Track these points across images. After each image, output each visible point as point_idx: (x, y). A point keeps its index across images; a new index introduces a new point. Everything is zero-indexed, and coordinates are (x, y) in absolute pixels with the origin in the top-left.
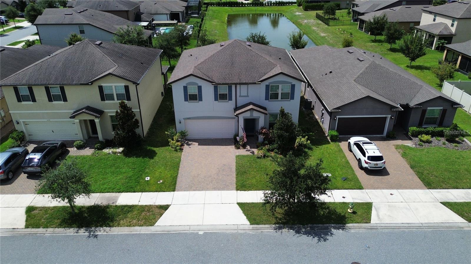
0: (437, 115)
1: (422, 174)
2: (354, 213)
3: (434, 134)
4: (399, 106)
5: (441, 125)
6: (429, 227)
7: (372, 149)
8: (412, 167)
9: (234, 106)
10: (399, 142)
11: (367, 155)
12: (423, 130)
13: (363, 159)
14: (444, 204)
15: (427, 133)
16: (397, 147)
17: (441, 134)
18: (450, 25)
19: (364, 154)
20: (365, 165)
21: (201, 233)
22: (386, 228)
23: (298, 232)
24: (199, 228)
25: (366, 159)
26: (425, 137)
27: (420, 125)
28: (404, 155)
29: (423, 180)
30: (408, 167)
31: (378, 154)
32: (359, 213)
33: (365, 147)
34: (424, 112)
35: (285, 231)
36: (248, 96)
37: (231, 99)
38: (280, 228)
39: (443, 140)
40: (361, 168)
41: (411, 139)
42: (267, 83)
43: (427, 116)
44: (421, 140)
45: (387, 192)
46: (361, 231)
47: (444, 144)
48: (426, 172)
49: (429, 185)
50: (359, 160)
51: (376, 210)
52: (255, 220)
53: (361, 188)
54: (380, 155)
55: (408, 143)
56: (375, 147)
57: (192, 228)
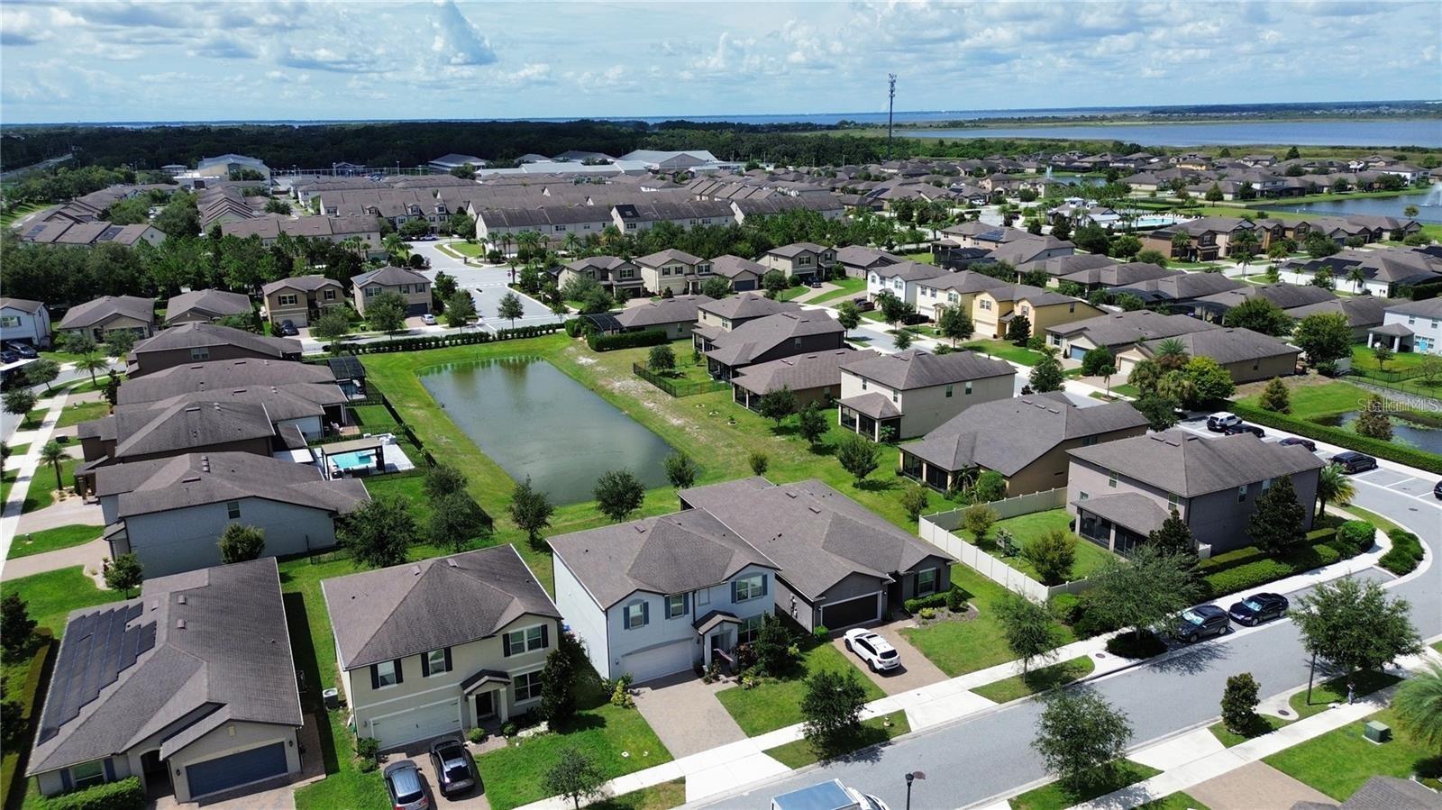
0: (931, 578)
1: (940, 661)
2: (892, 725)
3: (934, 605)
4: (888, 576)
5: (938, 590)
6: (966, 720)
7: (881, 644)
8: (927, 656)
9: (692, 621)
10: (900, 624)
11: (878, 653)
12: (921, 601)
13: (875, 659)
14: (972, 690)
15: (927, 605)
16: (902, 632)
17: (941, 603)
18: (892, 400)
19: (875, 653)
20: (878, 666)
21: (746, 794)
22: (929, 732)
23: (847, 761)
24: (740, 789)
25: (878, 657)
26: (927, 612)
27: (915, 596)
28: (912, 642)
29: (943, 669)
30: (922, 656)
31: (890, 648)
32: (896, 725)
33: (872, 642)
34: (917, 577)
35: (833, 764)
36: (709, 603)
37: (687, 612)
38: (827, 764)
39: (945, 609)
40: (875, 671)
41: (911, 617)
42: (732, 580)
43: (921, 581)
44: (923, 617)
45: (913, 693)
46: (907, 742)
47: (949, 615)
48: (942, 658)
49: (951, 673)
50: (869, 662)
51: (911, 716)
52: (794, 763)
53: (884, 696)
54: (892, 649)
55: (910, 624)
56: (883, 640)
57: (731, 792)
